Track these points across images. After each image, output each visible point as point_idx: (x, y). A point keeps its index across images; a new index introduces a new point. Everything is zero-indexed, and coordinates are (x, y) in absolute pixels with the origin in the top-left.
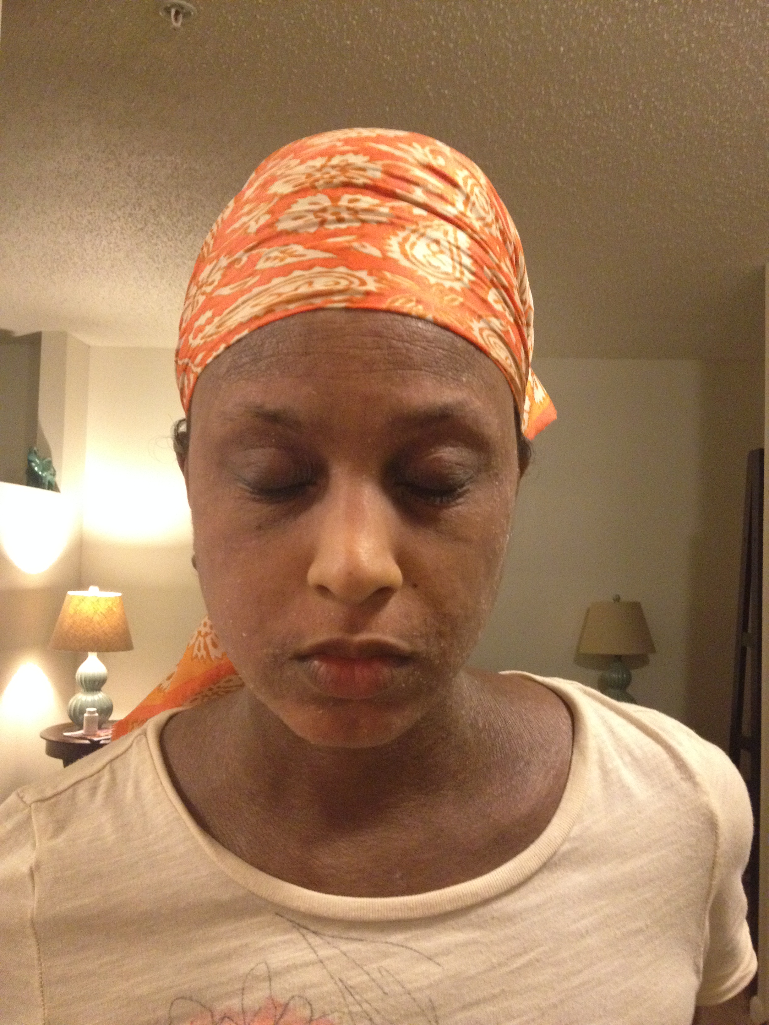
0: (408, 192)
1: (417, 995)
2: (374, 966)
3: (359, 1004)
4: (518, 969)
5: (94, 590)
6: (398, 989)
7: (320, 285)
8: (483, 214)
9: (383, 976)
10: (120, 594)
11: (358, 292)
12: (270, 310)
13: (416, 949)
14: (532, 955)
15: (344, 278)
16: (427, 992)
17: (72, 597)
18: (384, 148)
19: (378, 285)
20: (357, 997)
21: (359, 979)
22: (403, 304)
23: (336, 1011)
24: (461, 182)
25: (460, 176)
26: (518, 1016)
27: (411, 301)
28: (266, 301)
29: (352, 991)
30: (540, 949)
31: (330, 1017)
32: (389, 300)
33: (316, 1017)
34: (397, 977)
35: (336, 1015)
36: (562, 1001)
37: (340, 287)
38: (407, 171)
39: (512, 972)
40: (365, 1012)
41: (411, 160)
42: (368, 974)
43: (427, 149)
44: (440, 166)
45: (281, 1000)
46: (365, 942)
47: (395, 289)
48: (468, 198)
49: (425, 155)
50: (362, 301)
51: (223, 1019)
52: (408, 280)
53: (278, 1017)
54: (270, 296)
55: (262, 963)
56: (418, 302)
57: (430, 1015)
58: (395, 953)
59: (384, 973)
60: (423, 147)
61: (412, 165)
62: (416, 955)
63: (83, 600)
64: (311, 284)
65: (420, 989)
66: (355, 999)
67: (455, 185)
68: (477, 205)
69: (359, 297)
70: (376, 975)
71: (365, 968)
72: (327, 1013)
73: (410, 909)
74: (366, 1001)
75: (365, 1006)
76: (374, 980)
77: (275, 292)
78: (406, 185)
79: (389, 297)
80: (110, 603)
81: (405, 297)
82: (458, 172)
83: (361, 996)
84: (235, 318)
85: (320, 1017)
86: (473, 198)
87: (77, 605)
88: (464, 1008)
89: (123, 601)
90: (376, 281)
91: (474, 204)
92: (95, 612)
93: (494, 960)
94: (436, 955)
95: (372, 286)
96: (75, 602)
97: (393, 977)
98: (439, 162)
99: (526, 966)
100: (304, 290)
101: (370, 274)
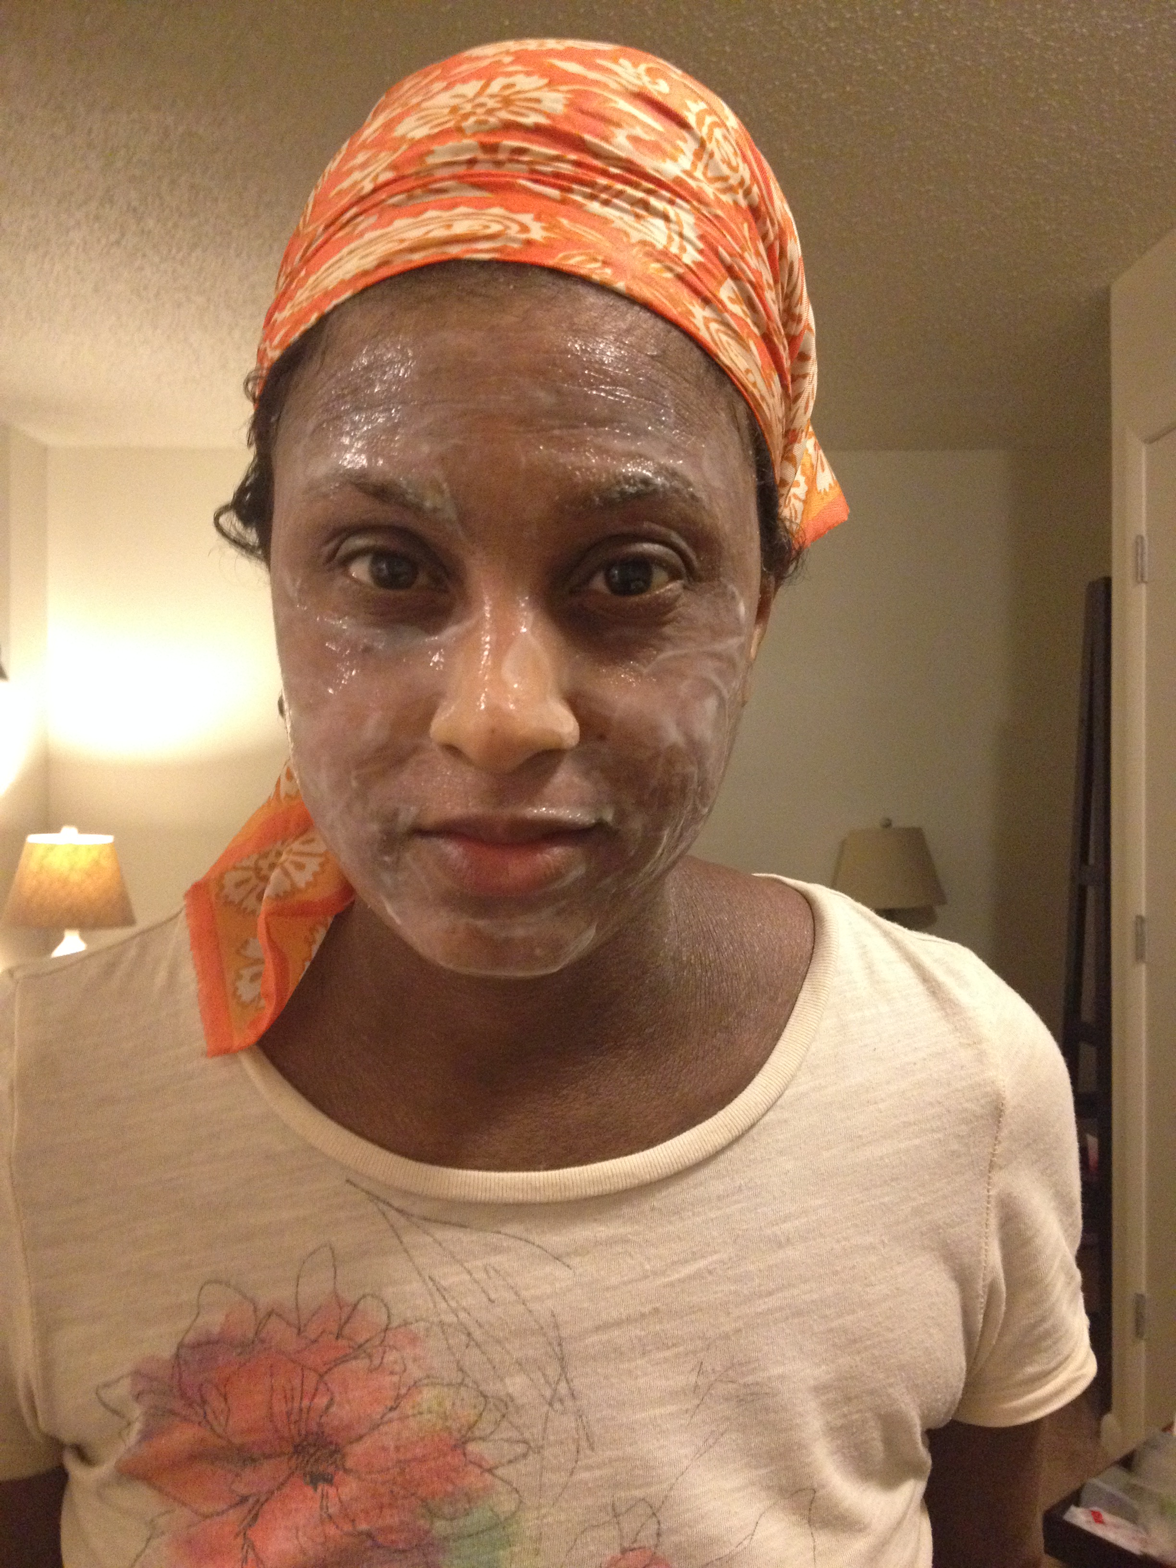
0: (606, 139)
1: (535, 1306)
2: (479, 1263)
3: (455, 1312)
4: (681, 1281)
5: (69, 835)
6: (509, 1296)
7: (461, 228)
8: (725, 170)
9: (490, 1278)
10: (109, 839)
11: (514, 240)
12: (384, 263)
13: (540, 1244)
14: (701, 1264)
15: (498, 222)
16: (549, 1303)
17: (33, 845)
18: (572, 67)
19: (545, 234)
20: (453, 1304)
21: (456, 1279)
22: (582, 262)
23: (423, 1320)
24: (692, 120)
25: (691, 111)
26: (674, 1345)
27: (595, 260)
28: (381, 250)
29: (444, 1293)
30: (715, 1257)
31: (412, 1327)
32: (561, 255)
33: (394, 1324)
34: (510, 1281)
35: (422, 1324)
36: (738, 1331)
37: (489, 231)
38: (607, 100)
39: (672, 1285)
40: (461, 1324)
41: (613, 85)
42: (470, 1273)
43: (642, 67)
44: (660, 93)
45: (350, 1297)
46: (468, 1230)
47: (572, 242)
48: (702, 144)
49: (639, 77)
50: (520, 251)
51: (269, 1315)
52: (593, 232)
53: (343, 1321)
54: (389, 242)
55: (325, 1246)
56: (605, 263)
57: (552, 1334)
58: (508, 1249)
59: (492, 1273)
60: (635, 65)
61: (614, 92)
62: (538, 1251)
63: (51, 848)
64: (449, 227)
65: (538, 1299)
66: (448, 1305)
67: (683, 124)
68: (717, 156)
69: (516, 246)
70: (480, 1275)
71: (466, 1264)
72: (409, 1320)
73: (536, 1189)
74: (465, 1310)
75: (463, 1315)
76: (476, 1281)
77: (396, 238)
78: (601, 127)
79: (561, 251)
80: (95, 854)
81: (586, 254)
82: (690, 103)
83: (457, 1302)
84: (334, 275)
85: (400, 1326)
86: (711, 146)
87: (44, 857)
88: (597, 1329)
89: (116, 847)
90: (544, 229)
91: (711, 155)
92: (72, 869)
93: (648, 1267)
94: (568, 1254)
95: (537, 232)
96: (39, 853)
97: (504, 1279)
98: (660, 89)
99: (691, 1278)
100: (440, 233)
101: (538, 218)
